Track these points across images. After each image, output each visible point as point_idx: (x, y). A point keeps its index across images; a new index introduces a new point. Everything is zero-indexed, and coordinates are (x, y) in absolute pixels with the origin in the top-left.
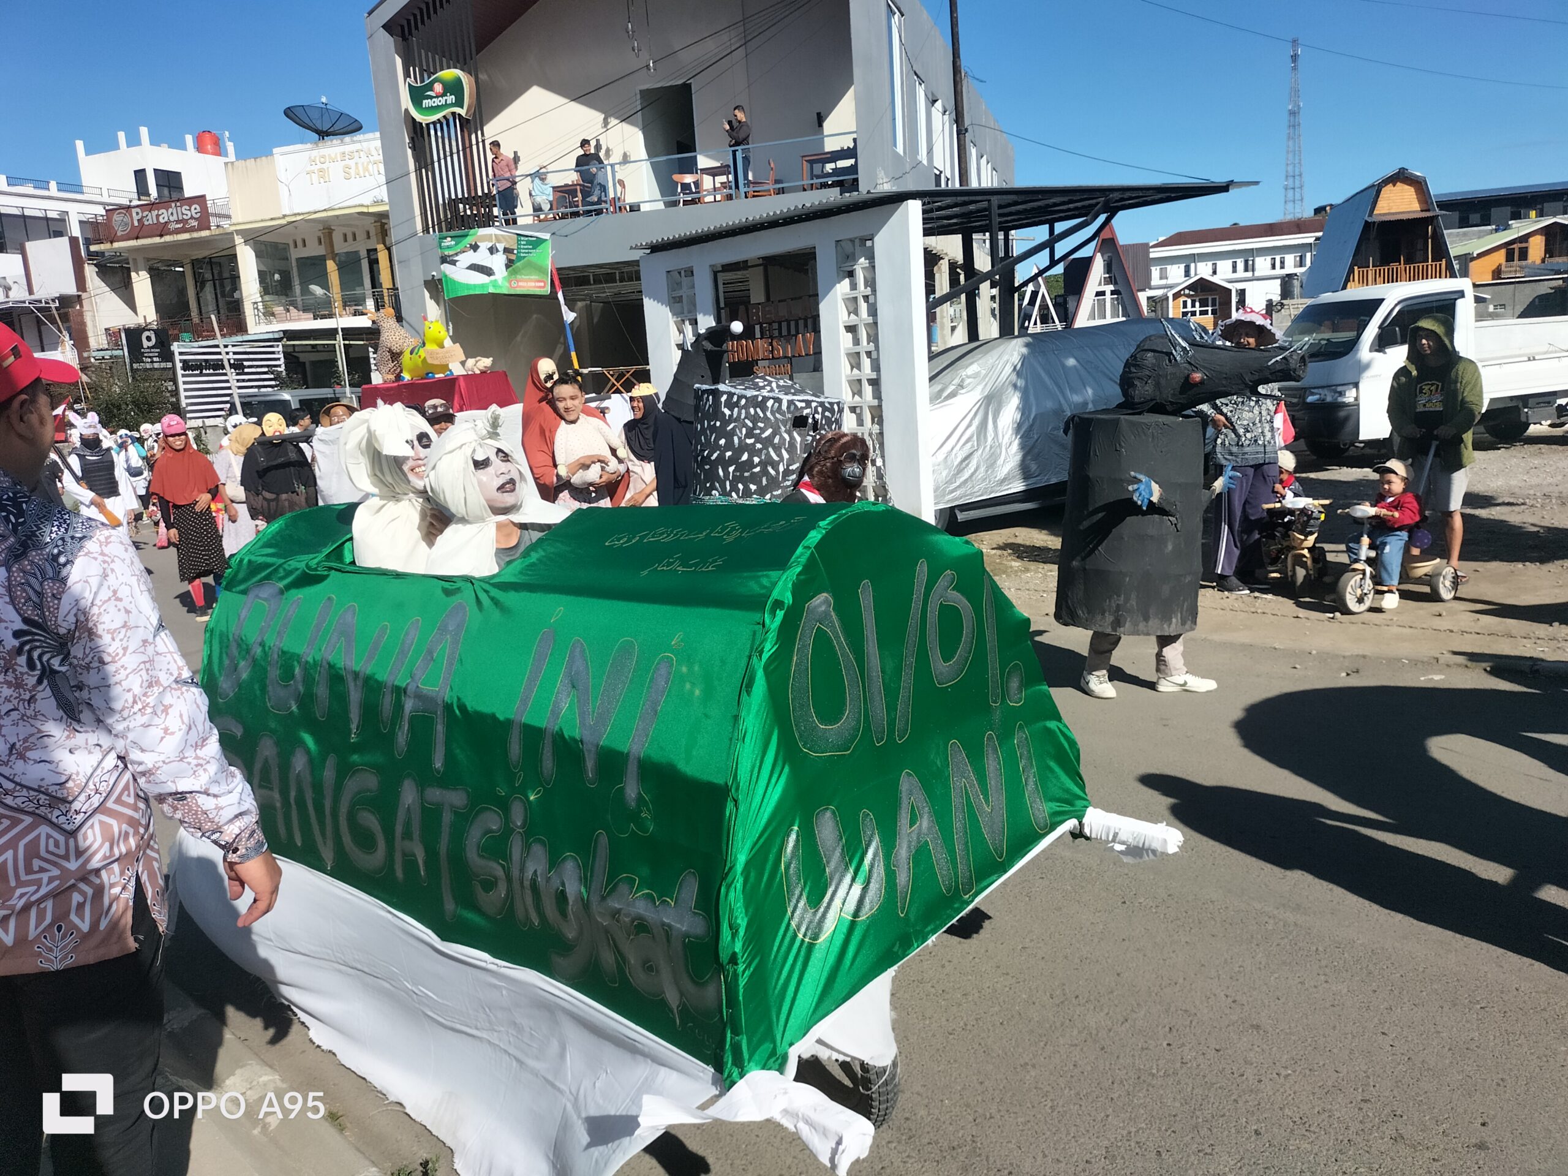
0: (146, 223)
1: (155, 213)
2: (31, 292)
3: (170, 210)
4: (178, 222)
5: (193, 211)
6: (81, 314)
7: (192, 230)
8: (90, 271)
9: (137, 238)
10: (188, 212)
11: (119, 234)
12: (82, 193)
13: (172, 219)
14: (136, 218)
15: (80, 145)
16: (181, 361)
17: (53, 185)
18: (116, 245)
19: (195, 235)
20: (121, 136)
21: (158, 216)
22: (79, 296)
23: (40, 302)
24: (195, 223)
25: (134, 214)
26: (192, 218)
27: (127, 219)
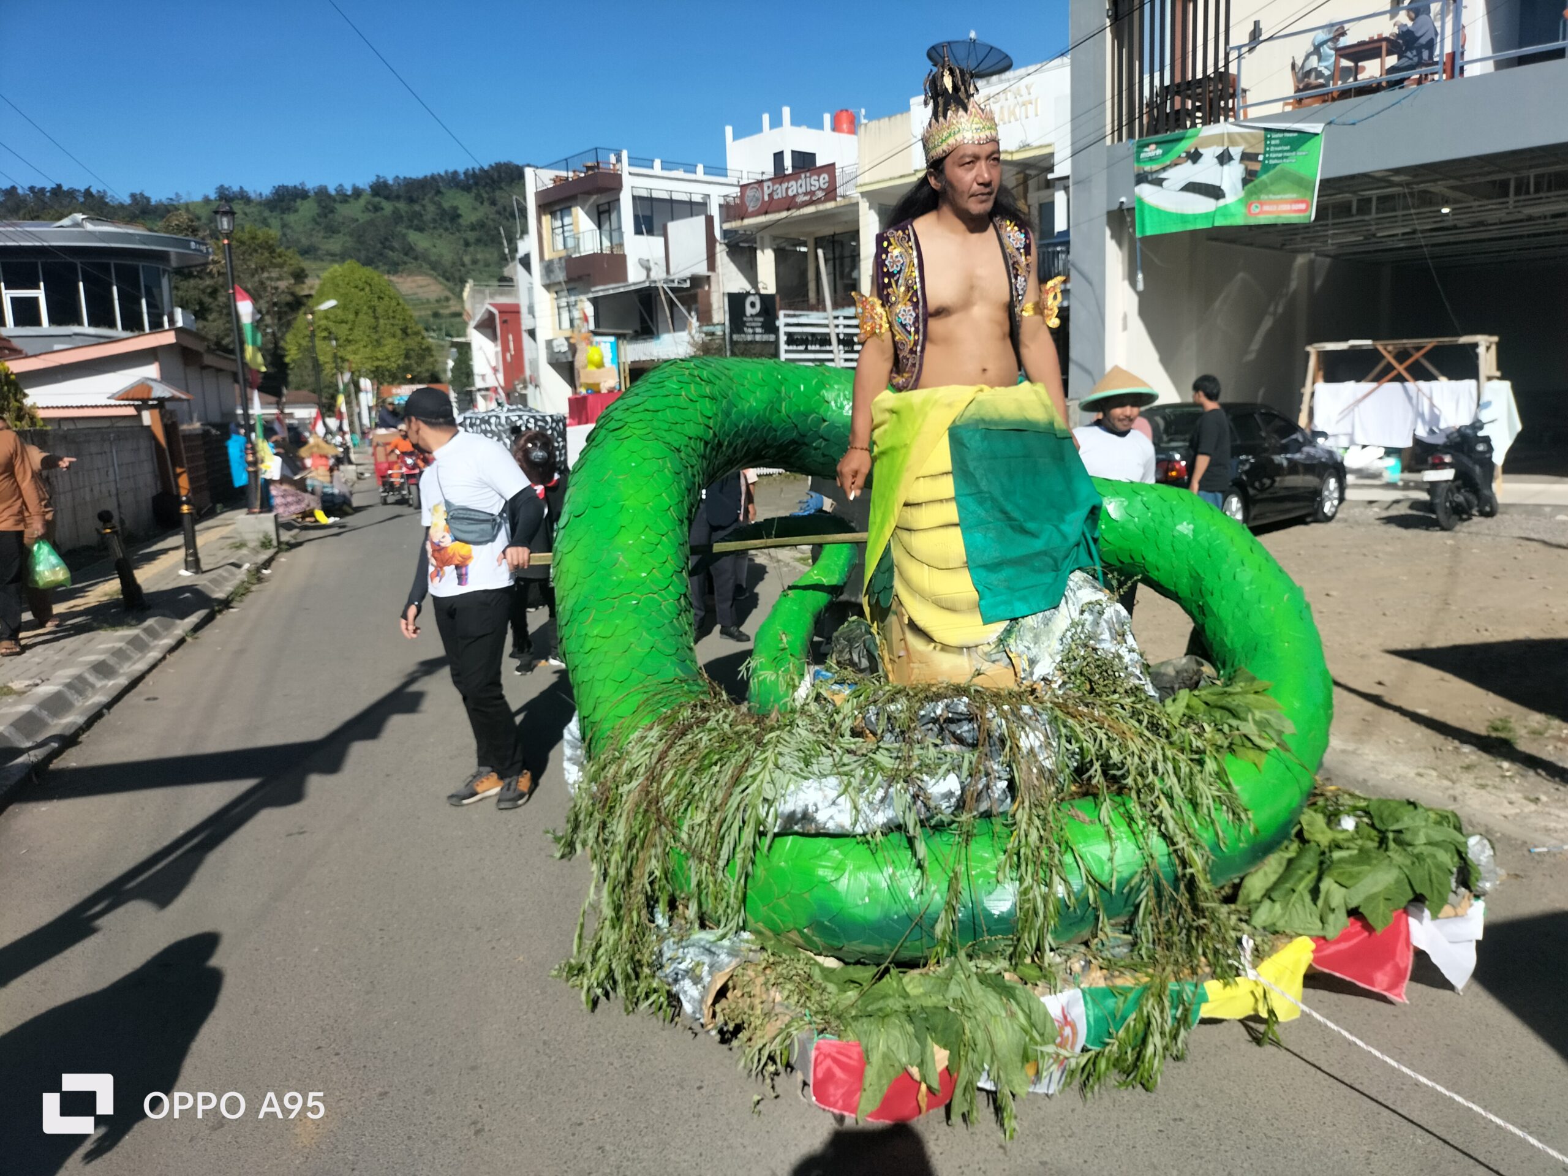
0: (776, 197)
1: (785, 185)
2: (668, 271)
3: (800, 182)
4: (805, 194)
5: (821, 181)
6: (708, 293)
7: (818, 201)
8: (721, 251)
9: (766, 213)
10: (817, 183)
11: (750, 209)
12: (726, 176)
13: (800, 191)
14: (767, 191)
15: (729, 130)
16: (787, 334)
17: (700, 168)
18: (747, 222)
19: (821, 207)
20: (766, 118)
21: (787, 189)
22: (708, 277)
23: (673, 281)
24: (820, 194)
25: (765, 188)
26: (820, 189)
27: (758, 194)
